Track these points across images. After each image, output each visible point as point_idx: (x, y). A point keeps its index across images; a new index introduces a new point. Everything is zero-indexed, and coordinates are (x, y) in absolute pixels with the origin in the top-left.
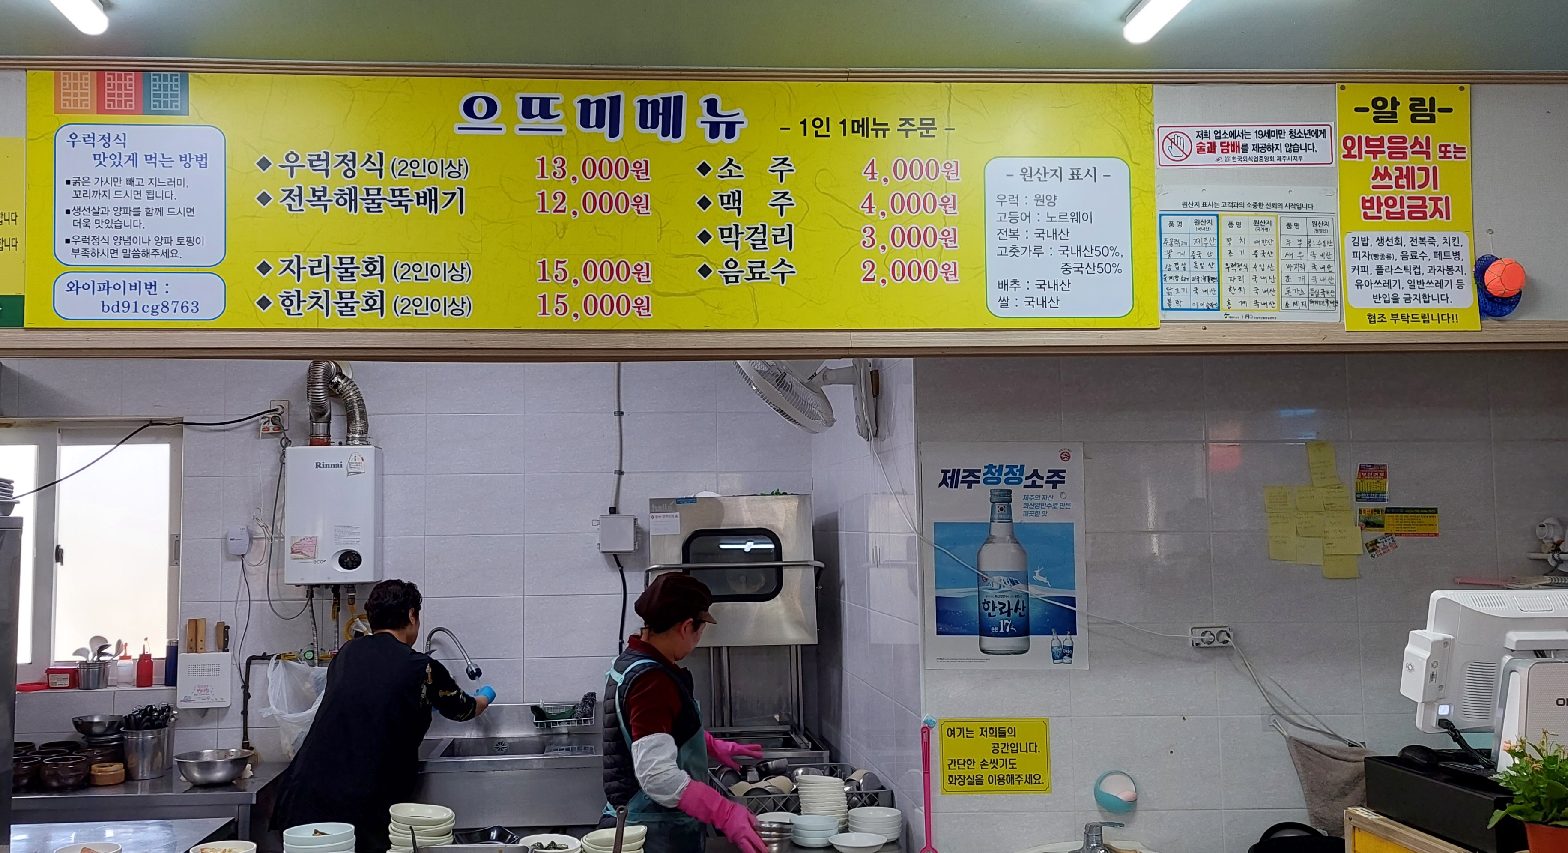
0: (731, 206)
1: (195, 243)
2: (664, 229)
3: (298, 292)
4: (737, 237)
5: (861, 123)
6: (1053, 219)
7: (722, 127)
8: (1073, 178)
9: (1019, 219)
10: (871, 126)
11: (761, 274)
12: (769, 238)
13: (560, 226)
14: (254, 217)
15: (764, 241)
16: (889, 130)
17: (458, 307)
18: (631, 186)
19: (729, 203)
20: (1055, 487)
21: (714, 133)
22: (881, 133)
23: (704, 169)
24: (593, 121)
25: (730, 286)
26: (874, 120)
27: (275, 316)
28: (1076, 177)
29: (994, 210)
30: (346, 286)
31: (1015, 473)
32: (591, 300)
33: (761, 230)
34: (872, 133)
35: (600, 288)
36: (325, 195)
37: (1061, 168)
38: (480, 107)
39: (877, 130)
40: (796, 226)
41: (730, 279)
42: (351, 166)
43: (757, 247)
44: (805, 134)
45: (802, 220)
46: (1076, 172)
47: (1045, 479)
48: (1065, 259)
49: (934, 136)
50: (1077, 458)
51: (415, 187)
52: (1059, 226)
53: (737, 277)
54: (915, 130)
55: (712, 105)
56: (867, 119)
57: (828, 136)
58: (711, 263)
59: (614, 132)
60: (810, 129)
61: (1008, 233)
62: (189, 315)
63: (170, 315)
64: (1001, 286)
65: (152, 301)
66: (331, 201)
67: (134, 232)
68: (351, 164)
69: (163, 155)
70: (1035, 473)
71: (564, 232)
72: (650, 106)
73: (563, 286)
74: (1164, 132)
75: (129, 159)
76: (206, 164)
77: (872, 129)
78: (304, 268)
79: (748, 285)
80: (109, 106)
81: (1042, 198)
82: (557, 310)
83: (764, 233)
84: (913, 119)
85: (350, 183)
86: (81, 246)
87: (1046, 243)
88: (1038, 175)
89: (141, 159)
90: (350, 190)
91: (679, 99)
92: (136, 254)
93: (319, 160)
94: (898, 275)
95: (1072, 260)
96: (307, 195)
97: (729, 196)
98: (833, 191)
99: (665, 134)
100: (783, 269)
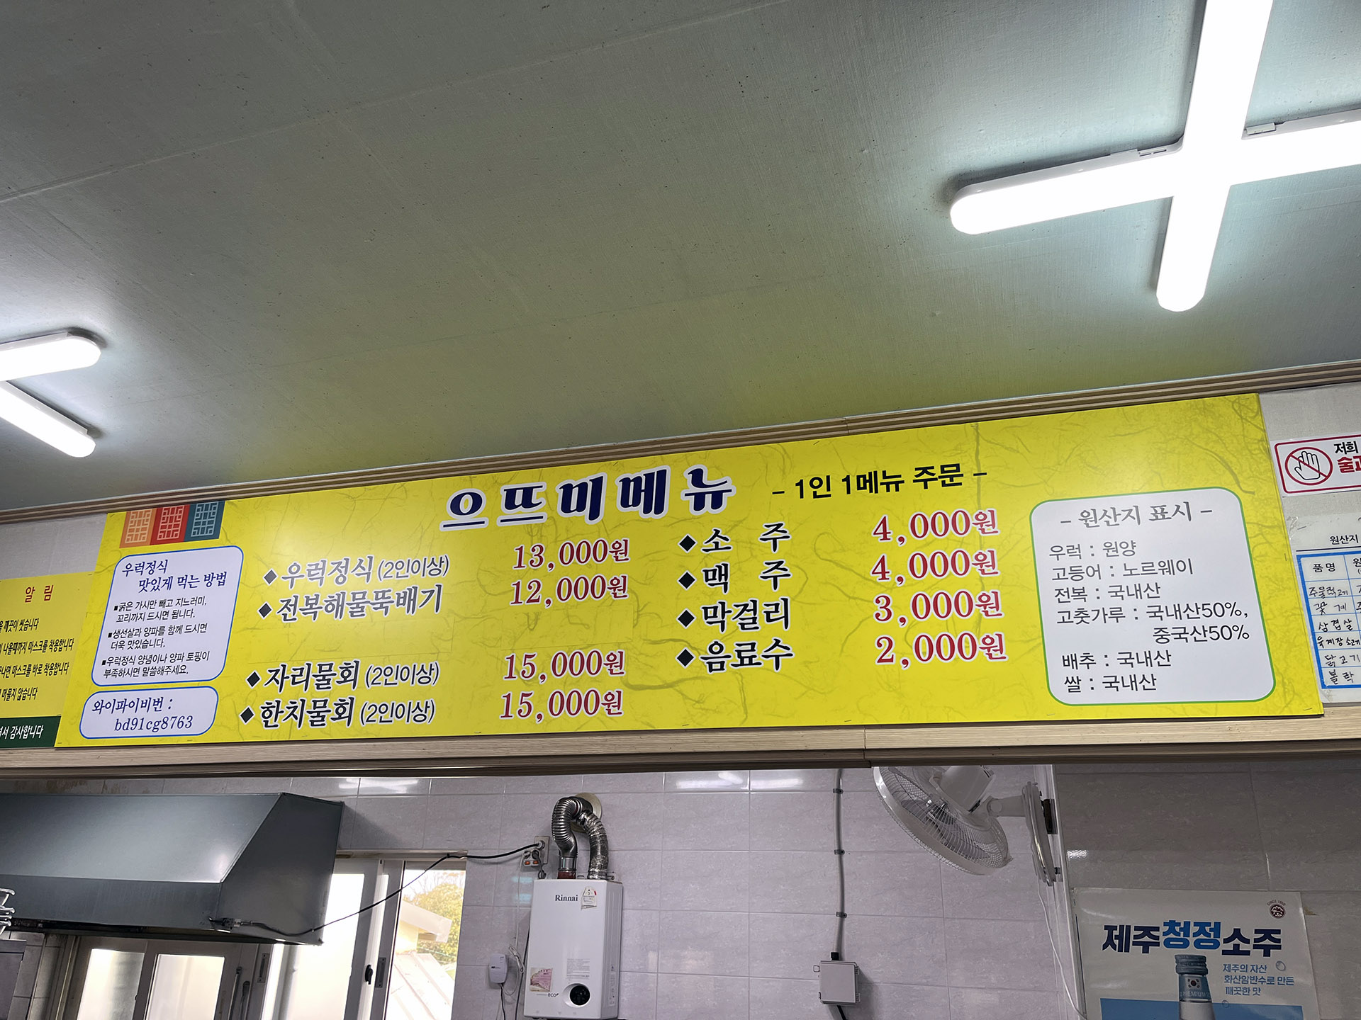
0: (717, 581)
1: (201, 658)
2: (640, 613)
3: (278, 702)
4: (723, 617)
5: (868, 478)
6: (1134, 572)
7: (708, 498)
8: (1157, 519)
9: (1085, 575)
10: (880, 479)
11: (751, 658)
12: (761, 616)
13: (533, 617)
14: (254, 629)
15: (754, 619)
16: (903, 482)
17: (422, 712)
18: (609, 569)
19: (714, 578)
20: (1271, 955)
21: (699, 504)
22: (892, 487)
23: (687, 543)
24: (574, 505)
25: (713, 674)
26: (884, 473)
27: (255, 730)
28: (1160, 517)
29: (1047, 564)
30: (321, 695)
31: (1209, 933)
32: (557, 698)
33: (751, 606)
34: (882, 488)
35: (566, 684)
36: (316, 604)
37: (1137, 507)
38: (466, 505)
39: (888, 484)
40: (793, 599)
41: (714, 666)
42: (343, 573)
43: (746, 626)
44: (802, 496)
45: (800, 592)
46: (1159, 510)
47: (1252, 942)
48: (1157, 623)
49: (960, 484)
50: (1296, 912)
51: (397, 586)
52: (1143, 581)
53: (722, 663)
54: (936, 479)
55: (697, 477)
56: (875, 473)
57: (829, 496)
58: (693, 648)
59: (594, 514)
60: (808, 490)
61: (1071, 593)
62: (184, 731)
63: (168, 731)
64: (1066, 663)
65: (155, 719)
66: (321, 608)
67: (156, 651)
68: (343, 570)
69: (192, 576)
70: (1237, 934)
71: (536, 624)
72: (632, 483)
73: (530, 683)
74: (1284, 451)
75: (166, 583)
76: (224, 582)
77: (882, 484)
78: (288, 677)
79: (735, 673)
80: (160, 537)
81: (1114, 546)
82: (520, 711)
83: (755, 610)
84: (932, 468)
85: (339, 589)
86: (113, 666)
87: (1128, 604)
88: (1106, 518)
89: (175, 581)
90: (339, 595)
91: (662, 474)
92: (153, 672)
93: (316, 569)
94: (924, 653)
95: (1169, 623)
96: (302, 604)
97: (714, 571)
98: (837, 557)
99: (647, 510)
100: (777, 651)
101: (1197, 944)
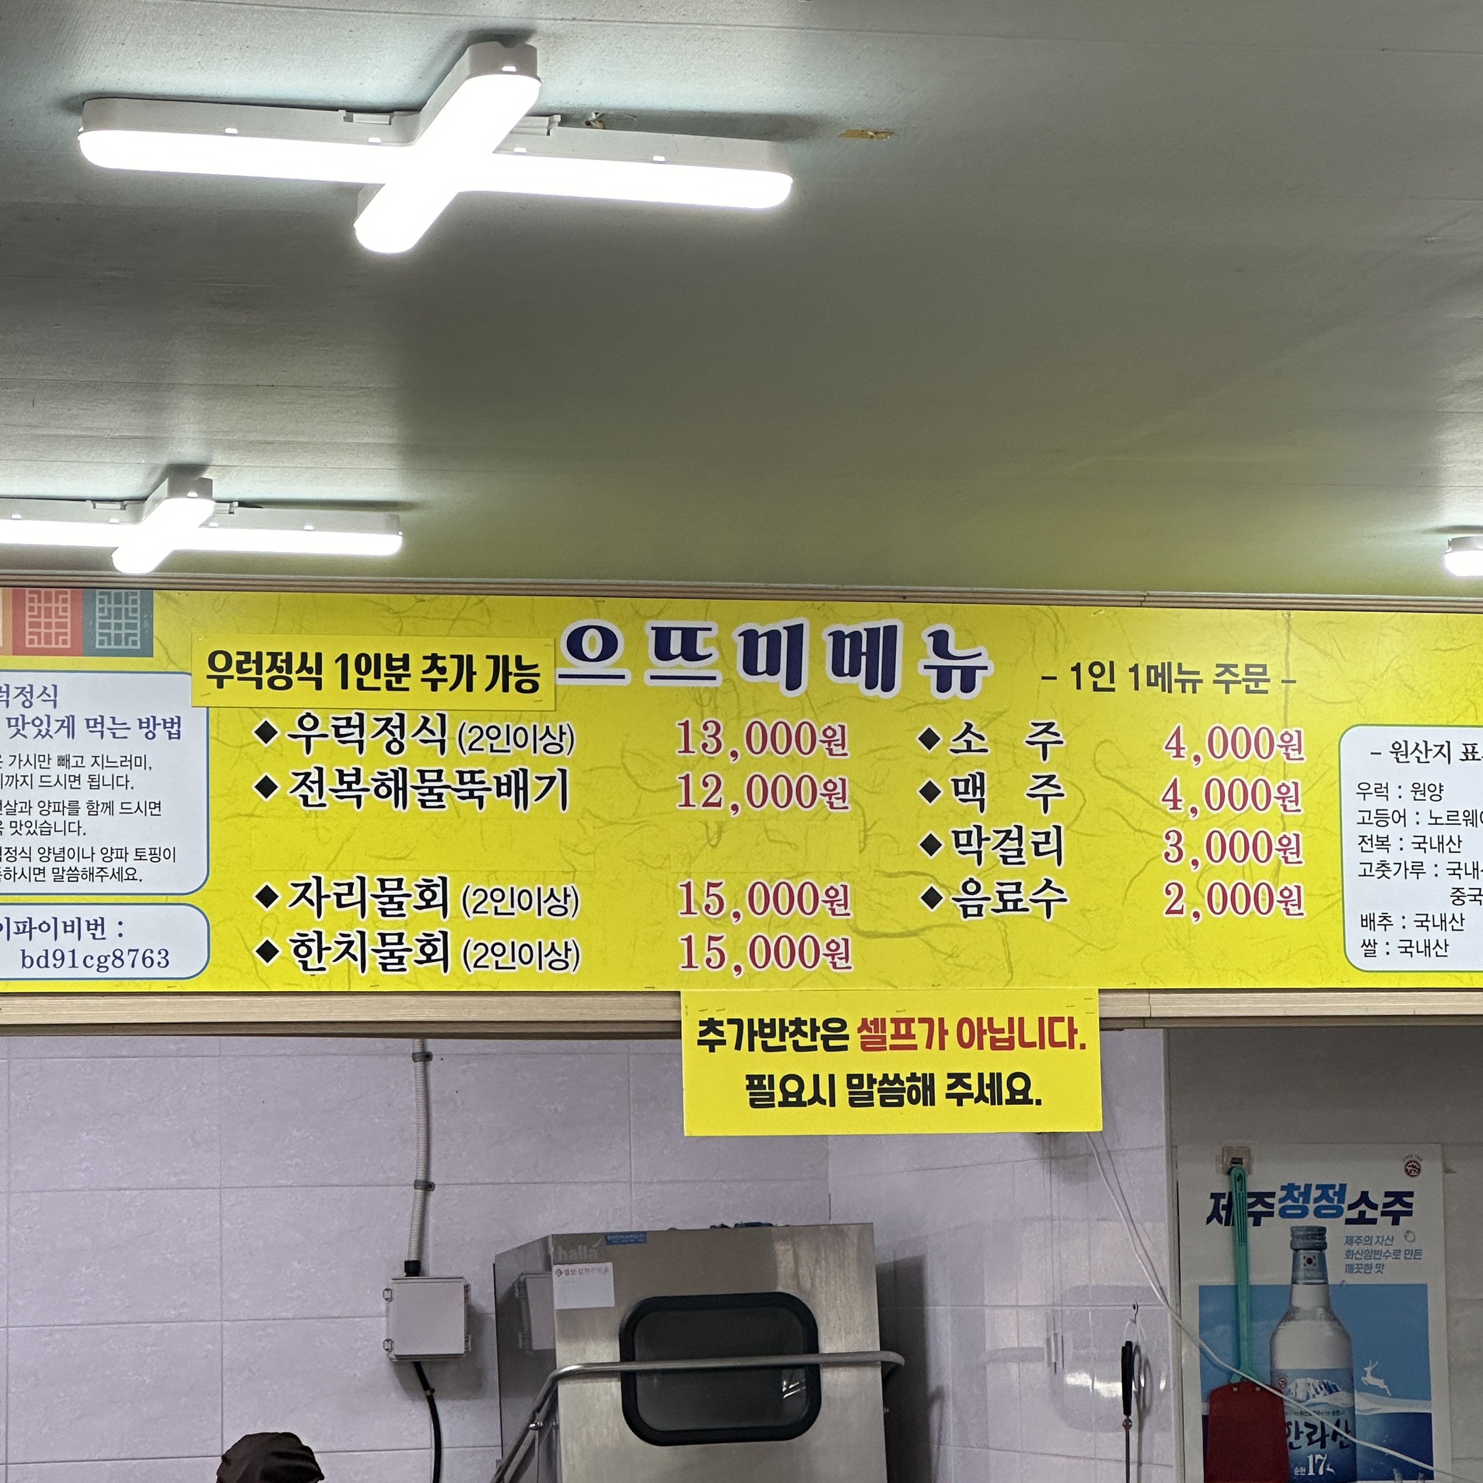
0: (970, 796)
1: (162, 857)
2: (870, 833)
3: (319, 934)
4: (980, 846)
5: (1160, 671)
6: (1439, 821)
7: (956, 675)
8: (1467, 759)
9: (1390, 821)
10: (1175, 675)
11: (1016, 902)
12: (1028, 847)
13: (714, 828)
14: (252, 815)
15: (1020, 851)
16: (1201, 681)
17: (560, 957)
18: (820, 766)
19: (966, 792)
20: (1396, 1222)
21: (944, 685)
22: (1189, 686)
23: (929, 739)
24: (762, 666)
25: (969, 921)
26: (1180, 665)
27: (285, 972)
28: (1470, 757)
30: (390, 925)
31: (1332, 1198)
32: (760, 945)
33: (1014, 834)
34: (1177, 687)
35: (773, 925)
36: (358, 782)
37: (1448, 742)
38: (592, 644)
39: (1183, 682)
40: (1067, 828)
41: (970, 911)
42: (398, 736)
43: (1009, 860)
44: (1079, 687)
45: (1076, 820)
46: (1470, 749)
47: (1380, 1208)
48: (1456, 882)
49: (1266, 692)
50: (1431, 1168)
51: (494, 768)
52: (1447, 832)
53: (980, 907)
54: (1239, 682)
55: (940, 641)
56: (1169, 664)
57: (1113, 690)
58: (942, 886)
59: (793, 682)
60: (1087, 679)
61: (1375, 842)
62: (155, 971)
63: (126, 971)
64: (1364, 923)
65: (100, 949)
66: (368, 790)
67: (70, 841)
68: (397, 732)
69: (114, 718)
70: (1364, 1197)
71: (719, 838)
72: (847, 641)
73: (718, 922)
75: (62, 726)
76: (179, 733)
77: (1177, 681)
78: (328, 896)
79: (996, 920)
80: (32, 642)
81: (1422, 788)
82: (709, 961)
83: (1020, 839)
84: (1236, 666)
85: (396, 762)
87: (1429, 858)
88: (1417, 753)
89: (80, 725)
90: (396, 772)
91: (891, 631)
92: (74, 875)
93: (348, 725)
94: (1218, 905)
95: (1466, 883)
96: (331, 781)
97: (967, 781)
98: (1121, 775)
99: (870, 684)
100: (1048, 894)
101: (1318, 1213)
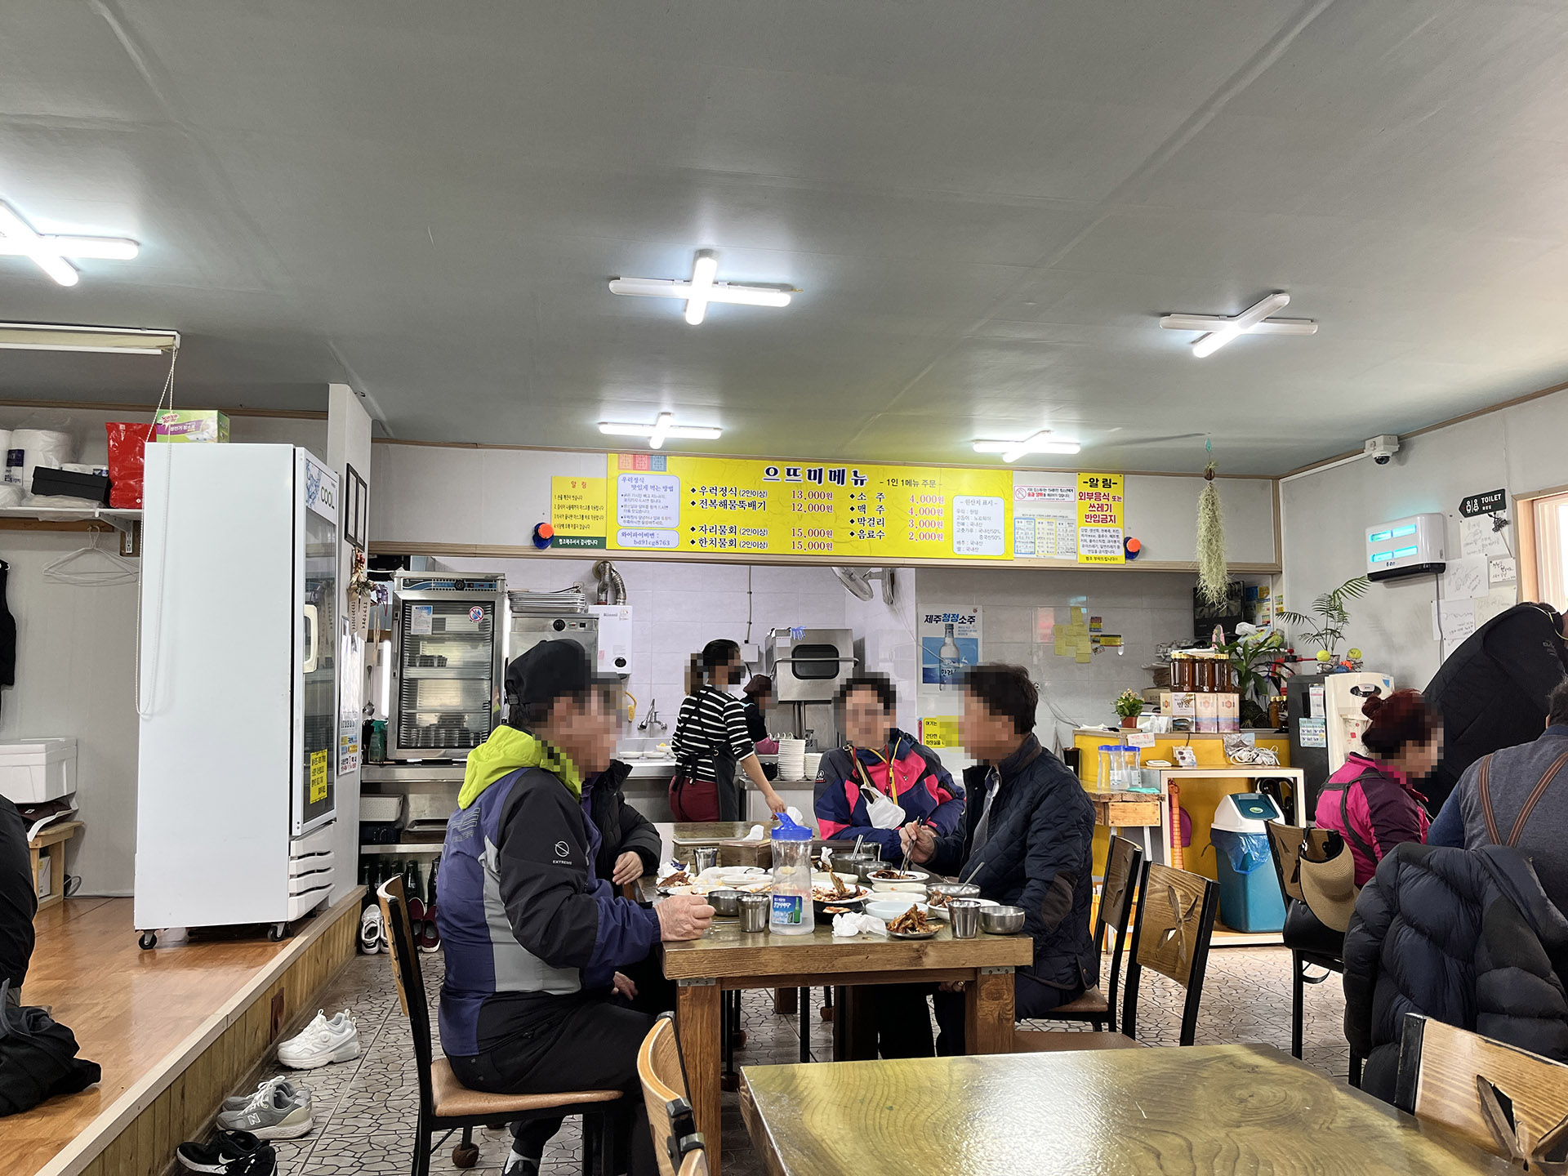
0: (862, 510)
1: (668, 519)
2: (837, 518)
3: (705, 538)
4: (864, 522)
5: (909, 481)
6: (977, 519)
7: (859, 481)
9: (965, 519)
10: (912, 482)
12: (876, 523)
13: (800, 516)
14: (690, 510)
15: (874, 524)
16: (919, 484)
17: (763, 545)
18: (826, 502)
20: (971, 624)
21: (856, 483)
22: (916, 486)
23: (852, 496)
24: (812, 478)
25: (861, 540)
26: (914, 480)
27: (697, 547)
28: (985, 504)
29: (956, 515)
30: (723, 537)
31: (955, 617)
32: (811, 544)
33: (872, 519)
34: (913, 485)
35: (813, 539)
36: (715, 503)
37: (980, 500)
38: (772, 472)
39: (915, 484)
40: (885, 518)
43: (871, 526)
44: (889, 485)
45: (887, 516)
46: (985, 502)
48: (981, 534)
49: (935, 487)
50: (980, 611)
51: (748, 500)
52: (979, 522)
53: (863, 537)
54: (928, 484)
55: (855, 473)
56: (911, 480)
57: (897, 486)
58: (854, 531)
59: (820, 482)
60: (891, 483)
61: (961, 524)
63: (659, 545)
64: (958, 543)
65: (652, 540)
66: (717, 505)
67: (646, 514)
68: (725, 491)
69: (657, 486)
70: (963, 617)
71: (801, 518)
72: (833, 472)
73: (800, 538)
74: (1016, 488)
76: (672, 490)
78: (707, 529)
79: (867, 539)
80: (637, 467)
81: (973, 511)
82: (798, 547)
83: (874, 521)
84: (928, 481)
85: (725, 498)
86: (627, 519)
87: (975, 528)
88: (972, 502)
89: (649, 487)
90: (724, 501)
91: (843, 471)
92: (647, 523)
93: (713, 489)
94: (922, 538)
95: (983, 534)
96: (709, 502)
97: (861, 506)
98: (899, 506)
99: (838, 483)
100: (880, 534)
101: (952, 620)
